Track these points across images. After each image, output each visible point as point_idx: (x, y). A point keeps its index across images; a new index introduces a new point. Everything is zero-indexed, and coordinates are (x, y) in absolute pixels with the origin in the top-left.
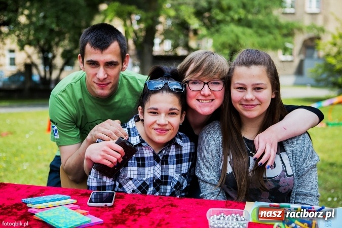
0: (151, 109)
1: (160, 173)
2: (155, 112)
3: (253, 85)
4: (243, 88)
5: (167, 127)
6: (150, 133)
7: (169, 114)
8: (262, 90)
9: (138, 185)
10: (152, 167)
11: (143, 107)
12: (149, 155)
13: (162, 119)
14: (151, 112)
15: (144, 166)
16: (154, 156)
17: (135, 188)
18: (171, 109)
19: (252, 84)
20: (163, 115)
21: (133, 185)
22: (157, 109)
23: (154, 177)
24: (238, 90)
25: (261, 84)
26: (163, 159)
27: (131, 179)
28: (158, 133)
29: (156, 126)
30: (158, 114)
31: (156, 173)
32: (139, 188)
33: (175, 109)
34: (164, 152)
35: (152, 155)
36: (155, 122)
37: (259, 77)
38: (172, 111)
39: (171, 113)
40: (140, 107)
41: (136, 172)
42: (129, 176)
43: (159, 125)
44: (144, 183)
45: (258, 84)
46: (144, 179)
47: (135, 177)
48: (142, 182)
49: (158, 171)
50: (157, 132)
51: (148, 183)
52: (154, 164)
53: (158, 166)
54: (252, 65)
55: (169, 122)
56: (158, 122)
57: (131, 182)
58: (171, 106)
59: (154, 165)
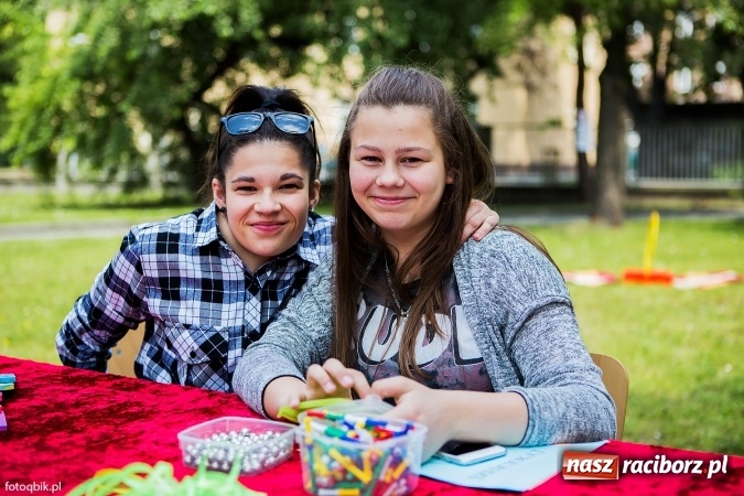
0: (240, 180)
1: (259, 318)
2: (249, 187)
3: (398, 151)
4: (375, 159)
5: (281, 218)
6: (243, 234)
7: (281, 188)
8: (419, 163)
9: (202, 340)
10: (240, 304)
11: (222, 178)
12: (234, 278)
13: (266, 201)
14: (240, 188)
15: (219, 299)
16: (246, 280)
17: (196, 347)
18: (285, 177)
19: (396, 148)
20: (268, 191)
21: (190, 340)
22: (252, 180)
23: (243, 326)
24: (364, 161)
25: (418, 149)
26: (265, 286)
27: (187, 327)
28: (260, 232)
29: (254, 218)
30: (255, 189)
31: (249, 318)
32: (205, 347)
33: (292, 176)
34: (269, 274)
35: (241, 277)
36: (252, 208)
37: (414, 132)
38: (287, 182)
39: (286, 185)
40: (215, 181)
41: (197, 313)
42: (182, 320)
43: (260, 213)
44: (217, 337)
45: (409, 150)
46: (218, 328)
47: (196, 322)
48: (211, 334)
49: (254, 313)
50: (257, 231)
51: (226, 338)
52: (245, 298)
53: (255, 302)
54: (397, 103)
55: (282, 206)
56: (257, 208)
57: (186, 333)
58: (284, 170)
59: (245, 300)
